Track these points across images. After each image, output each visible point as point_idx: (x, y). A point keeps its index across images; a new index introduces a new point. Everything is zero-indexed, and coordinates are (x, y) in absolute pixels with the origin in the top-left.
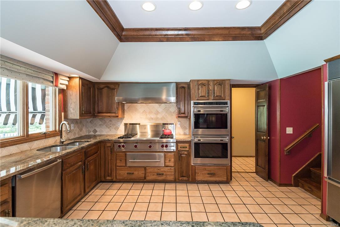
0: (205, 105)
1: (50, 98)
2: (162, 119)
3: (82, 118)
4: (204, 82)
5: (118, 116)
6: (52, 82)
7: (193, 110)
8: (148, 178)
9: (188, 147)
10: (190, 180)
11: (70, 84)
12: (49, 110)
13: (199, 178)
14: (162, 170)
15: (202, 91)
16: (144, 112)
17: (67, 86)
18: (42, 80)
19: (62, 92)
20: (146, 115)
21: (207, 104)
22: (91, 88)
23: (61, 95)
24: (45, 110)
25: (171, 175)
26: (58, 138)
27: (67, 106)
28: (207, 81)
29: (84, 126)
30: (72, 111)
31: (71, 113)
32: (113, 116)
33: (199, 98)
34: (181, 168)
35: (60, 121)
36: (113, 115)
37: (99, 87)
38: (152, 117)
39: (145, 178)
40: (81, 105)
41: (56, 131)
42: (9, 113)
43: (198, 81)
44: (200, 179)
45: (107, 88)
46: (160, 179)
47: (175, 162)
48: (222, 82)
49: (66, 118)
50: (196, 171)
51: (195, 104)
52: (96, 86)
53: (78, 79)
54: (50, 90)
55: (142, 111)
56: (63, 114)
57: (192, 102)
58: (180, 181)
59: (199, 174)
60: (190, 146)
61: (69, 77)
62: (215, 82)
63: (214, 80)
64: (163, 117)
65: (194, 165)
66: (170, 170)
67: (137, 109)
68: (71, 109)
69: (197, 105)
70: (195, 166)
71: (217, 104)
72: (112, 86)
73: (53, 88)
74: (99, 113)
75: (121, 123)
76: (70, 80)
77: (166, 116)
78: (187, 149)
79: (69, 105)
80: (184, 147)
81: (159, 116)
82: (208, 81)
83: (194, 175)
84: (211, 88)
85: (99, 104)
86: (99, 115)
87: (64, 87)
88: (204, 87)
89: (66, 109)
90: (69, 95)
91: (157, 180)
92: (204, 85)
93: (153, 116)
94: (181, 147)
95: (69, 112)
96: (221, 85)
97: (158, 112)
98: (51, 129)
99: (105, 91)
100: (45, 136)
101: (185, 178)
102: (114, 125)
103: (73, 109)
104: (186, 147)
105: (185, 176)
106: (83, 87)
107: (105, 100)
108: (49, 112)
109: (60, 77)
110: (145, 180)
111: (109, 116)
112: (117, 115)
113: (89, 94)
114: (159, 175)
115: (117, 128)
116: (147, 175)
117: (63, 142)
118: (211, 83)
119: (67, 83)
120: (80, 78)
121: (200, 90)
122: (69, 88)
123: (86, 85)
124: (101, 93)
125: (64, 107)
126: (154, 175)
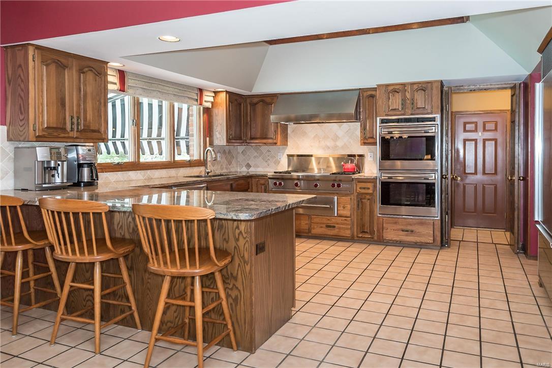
0: (398, 122)
1: (194, 119)
2: (342, 147)
3: (230, 144)
4: (397, 87)
5: (276, 143)
6: (197, 100)
7: (379, 131)
8: (314, 231)
9: (371, 188)
10: (376, 238)
11: (216, 100)
12: (193, 134)
13: (389, 236)
14: (333, 220)
15: (394, 101)
16: (316, 136)
17: (212, 103)
18: (187, 99)
19: (207, 111)
20: (319, 141)
21: (401, 122)
22: (241, 105)
23: (205, 115)
24: (188, 135)
25: (347, 229)
26: (202, 169)
27: (213, 129)
28: (402, 84)
29: (233, 157)
30: (218, 136)
31: (217, 138)
32: (270, 143)
33: (389, 113)
34: (362, 219)
35: (205, 147)
36: (270, 141)
37: (251, 101)
38: (328, 144)
39: (309, 231)
40: (228, 127)
41: (200, 160)
42: (150, 139)
43: (387, 85)
44: (390, 238)
45: (261, 103)
46: (331, 234)
47: (352, 209)
48: (427, 86)
49: (211, 144)
50: (384, 225)
51: (383, 121)
52: (248, 101)
53: (225, 93)
54: (195, 108)
55: (313, 136)
56: (208, 139)
57: (378, 119)
58: (361, 239)
59: (388, 231)
60: (375, 187)
61: (214, 92)
62: (415, 87)
63: (412, 84)
64: (345, 144)
65: (381, 215)
66: (345, 222)
67: (305, 132)
68: (217, 133)
69: (386, 123)
70: (384, 217)
71: (418, 122)
72: (268, 100)
73: (198, 107)
74: (252, 138)
75: (283, 154)
76: (215, 95)
77: (350, 143)
78: (370, 191)
79: (215, 127)
80: (364, 188)
81: (340, 144)
82: (404, 85)
83: (381, 231)
84: (408, 95)
85: (252, 126)
86: (252, 141)
87: (209, 105)
88: (397, 94)
89: (211, 133)
90: (214, 115)
91: (327, 235)
92: (396, 91)
93: (330, 143)
94: (360, 188)
95: (215, 137)
96: (425, 91)
97: (337, 136)
98: (196, 157)
99: (259, 107)
100: (190, 164)
101: (367, 236)
102: (273, 157)
103: (220, 133)
104: (369, 189)
105: (367, 232)
106: (231, 104)
107: (259, 120)
108: (193, 136)
109: (205, 93)
110: (310, 234)
111: (265, 144)
112: (275, 141)
113: (239, 113)
114: (329, 228)
115: (278, 162)
116: (312, 227)
117: (208, 173)
118: (408, 88)
119: (212, 99)
120: (227, 92)
121: (390, 100)
122: (214, 106)
123: (235, 100)
124: (254, 110)
125: (208, 130)
126: (322, 227)
